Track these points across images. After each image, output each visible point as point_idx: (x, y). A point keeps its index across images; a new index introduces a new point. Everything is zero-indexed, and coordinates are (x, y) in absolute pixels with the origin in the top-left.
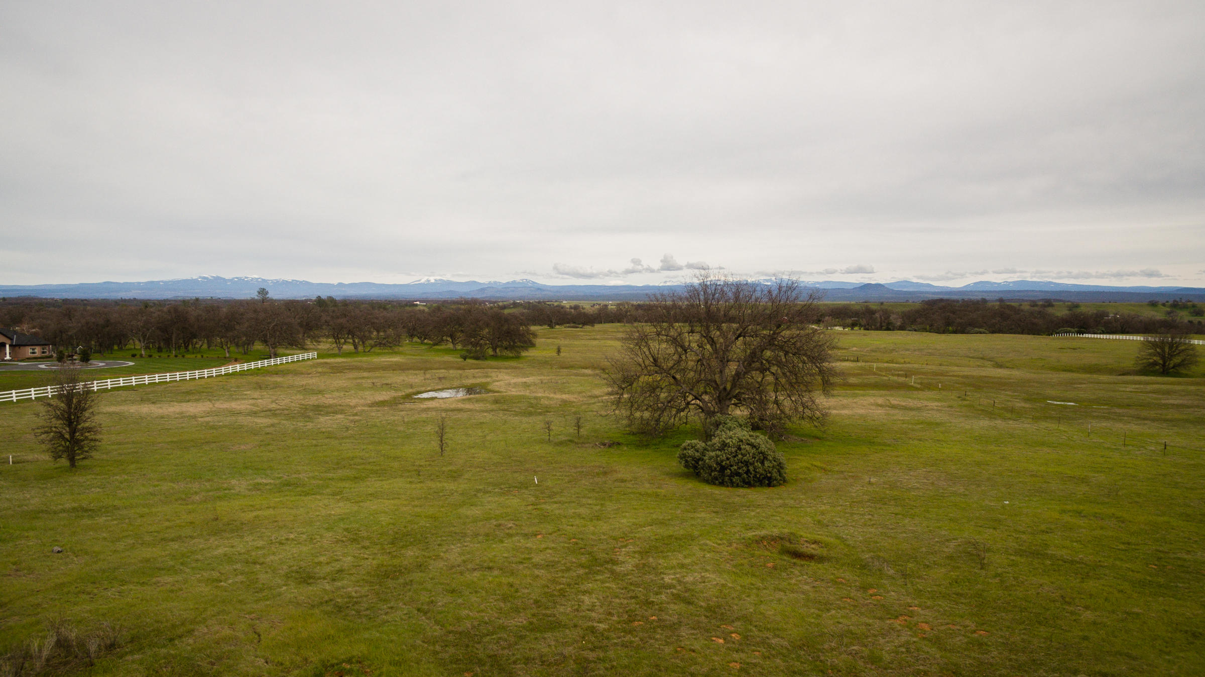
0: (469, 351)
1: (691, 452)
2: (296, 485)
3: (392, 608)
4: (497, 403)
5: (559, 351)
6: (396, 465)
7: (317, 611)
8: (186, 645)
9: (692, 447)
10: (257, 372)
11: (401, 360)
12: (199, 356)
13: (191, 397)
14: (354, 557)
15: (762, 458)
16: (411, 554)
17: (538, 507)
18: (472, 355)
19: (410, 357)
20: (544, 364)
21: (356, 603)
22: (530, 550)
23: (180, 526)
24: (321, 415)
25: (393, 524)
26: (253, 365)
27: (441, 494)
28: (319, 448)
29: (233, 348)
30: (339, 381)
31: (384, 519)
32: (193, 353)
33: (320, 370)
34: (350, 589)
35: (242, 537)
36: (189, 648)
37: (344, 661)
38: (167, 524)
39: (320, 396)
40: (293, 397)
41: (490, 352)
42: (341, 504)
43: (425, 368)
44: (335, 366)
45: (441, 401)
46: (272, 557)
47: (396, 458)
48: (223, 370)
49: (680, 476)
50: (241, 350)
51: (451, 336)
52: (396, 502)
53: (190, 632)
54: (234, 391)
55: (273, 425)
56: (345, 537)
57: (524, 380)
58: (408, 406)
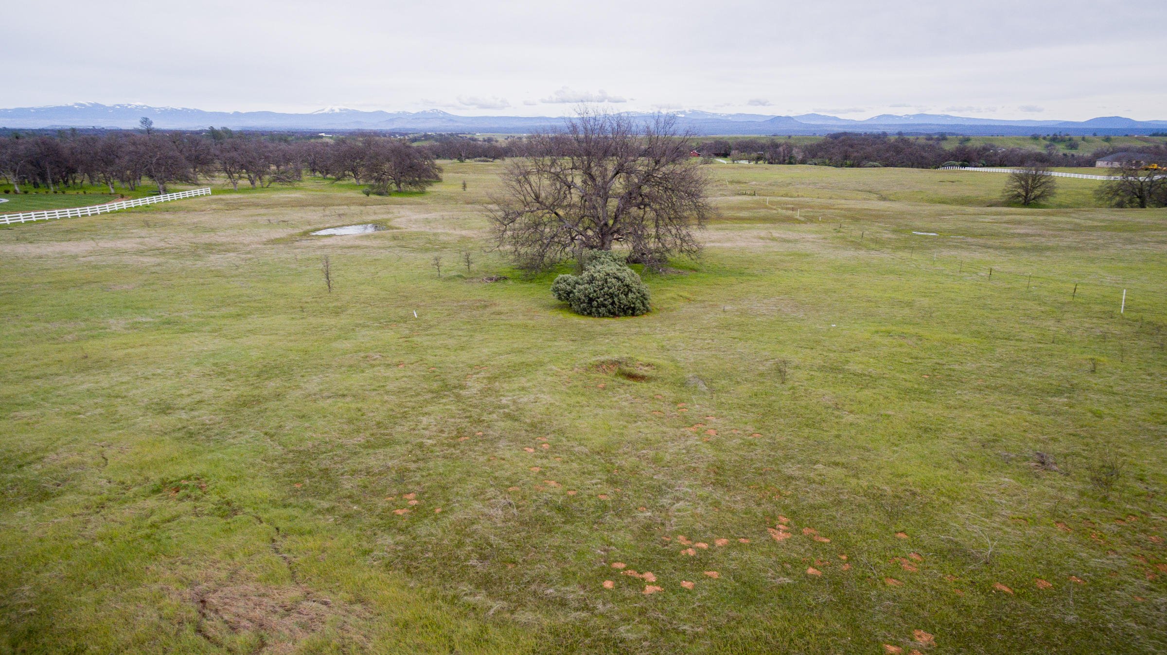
0: (372, 186)
1: (562, 286)
2: (176, 323)
3: (241, 433)
4: (395, 239)
5: (465, 186)
6: (282, 302)
7: (167, 437)
8: (33, 471)
9: (565, 281)
10: (146, 209)
11: (301, 196)
12: (81, 192)
13: (72, 236)
14: (216, 389)
15: (626, 290)
16: (273, 385)
17: (410, 339)
18: (375, 191)
19: (310, 193)
20: (449, 199)
21: (208, 429)
22: (386, 378)
23: (46, 364)
24: (213, 253)
25: (263, 358)
26: (140, 202)
27: (320, 329)
28: (205, 287)
29: (117, 183)
30: (233, 218)
31: (255, 354)
32: (75, 189)
33: (214, 206)
34: (205, 417)
35: (108, 373)
36: (36, 472)
37: (182, 479)
38: (33, 363)
39: (212, 234)
40: (183, 236)
41: (394, 187)
42: (216, 341)
43: (324, 204)
44: (230, 203)
45: (339, 238)
46: (134, 391)
47: (284, 295)
48: (108, 207)
49: (555, 308)
50: (127, 185)
51: (353, 171)
52: (273, 337)
53: (40, 459)
54: (120, 230)
55: (159, 265)
56: (213, 371)
57: (426, 216)
58: (305, 243)
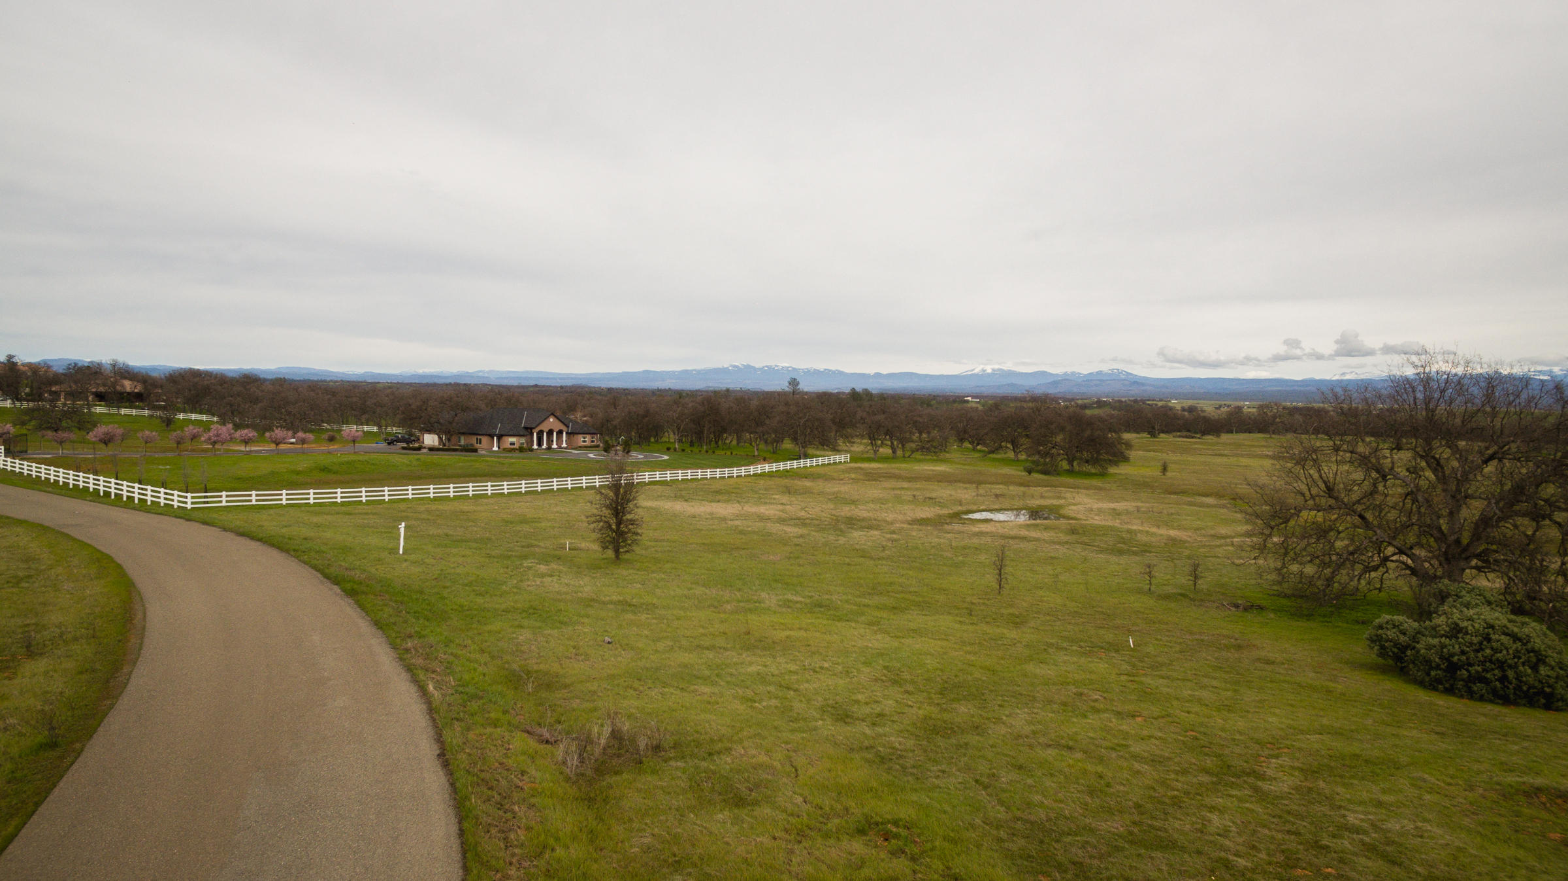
0: (1036, 463)
1: (1391, 634)
2: (828, 607)
3: (943, 772)
4: (1073, 533)
5: (1165, 469)
6: (942, 598)
7: (856, 756)
8: (725, 763)
9: (1394, 626)
10: (786, 474)
11: (947, 469)
12: (728, 453)
13: (720, 497)
14: (897, 701)
16: (964, 711)
17: (1136, 679)
18: (1040, 468)
19: (959, 466)
20: (1140, 486)
21: (901, 757)
22: (1126, 736)
23: (714, 635)
24: (855, 529)
25: (941, 670)
26: (782, 466)
27: (1000, 642)
28: (852, 568)
29: (762, 446)
30: (873, 491)
31: (930, 662)
32: (723, 450)
33: (853, 476)
34: (893, 739)
35: (774, 657)
36: (728, 767)
37: (889, 822)
38: (701, 630)
39: (853, 507)
40: (823, 506)
41: (1065, 465)
42: (879, 637)
43: (976, 481)
44: (870, 473)
45: (997, 524)
46: (806, 685)
47: (942, 590)
48: (752, 470)
49: (1371, 668)
50: (770, 448)
51: (1013, 442)
52: (944, 643)
53: (729, 750)
54: (763, 494)
55: (802, 536)
56: (885, 676)
57: (1112, 505)
58: (957, 527)
